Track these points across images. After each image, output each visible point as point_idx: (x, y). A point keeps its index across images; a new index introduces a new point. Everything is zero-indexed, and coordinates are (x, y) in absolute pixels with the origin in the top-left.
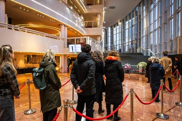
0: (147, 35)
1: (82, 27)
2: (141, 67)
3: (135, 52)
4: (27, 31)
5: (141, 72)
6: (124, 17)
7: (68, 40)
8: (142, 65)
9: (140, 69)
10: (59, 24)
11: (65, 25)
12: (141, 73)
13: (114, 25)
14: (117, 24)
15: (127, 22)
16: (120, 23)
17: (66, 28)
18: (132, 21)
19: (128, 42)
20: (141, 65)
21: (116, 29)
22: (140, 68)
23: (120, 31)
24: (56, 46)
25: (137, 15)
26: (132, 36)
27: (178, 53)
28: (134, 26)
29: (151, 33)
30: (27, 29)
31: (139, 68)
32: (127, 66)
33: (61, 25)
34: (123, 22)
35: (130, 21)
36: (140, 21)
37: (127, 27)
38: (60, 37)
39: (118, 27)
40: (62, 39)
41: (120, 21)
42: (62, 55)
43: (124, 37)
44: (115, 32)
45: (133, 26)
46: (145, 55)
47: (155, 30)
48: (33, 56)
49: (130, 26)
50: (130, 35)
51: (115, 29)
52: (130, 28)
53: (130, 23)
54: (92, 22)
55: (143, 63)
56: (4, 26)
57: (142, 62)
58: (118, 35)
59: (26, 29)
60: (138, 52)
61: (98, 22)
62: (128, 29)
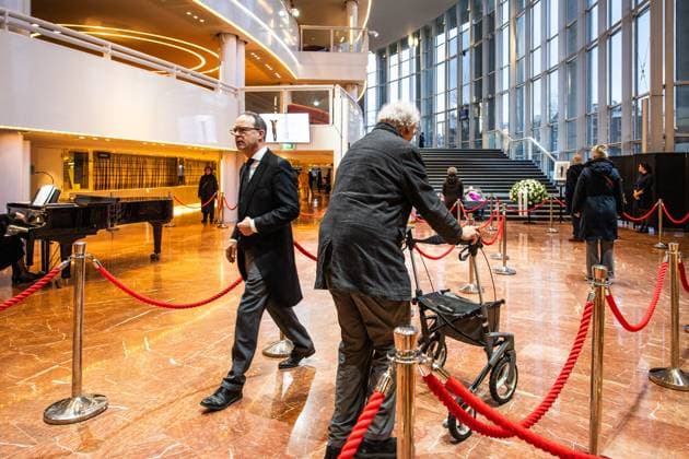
0: (518, 88)
1: (292, 48)
2: (525, 197)
3: (472, 147)
4: (111, 51)
5: (526, 215)
6: (429, 20)
7: (248, 95)
8: (529, 190)
9: (520, 206)
10: (218, 28)
11: (237, 37)
12: (523, 219)
13: (390, 46)
14: (404, 43)
15: (441, 38)
16: (413, 42)
17: (242, 49)
18: (460, 34)
19: (446, 111)
20: (526, 192)
21: (400, 63)
22: (520, 202)
23: (414, 71)
24: (205, 118)
25: (478, 14)
26: (460, 88)
27: (644, 151)
28: (468, 54)
29: (533, 81)
30: (110, 44)
31: (516, 203)
32: (471, 195)
33: (225, 34)
34: (427, 35)
35: (454, 32)
36: (490, 37)
37: (440, 55)
38: (221, 80)
39: (405, 54)
40: (227, 88)
41: (416, 35)
42: (226, 151)
43: (431, 92)
44: (393, 74)
45: (464, 53)
46: (513, 156)
47: (549, 72)
48: (98, 155)
49: (454, 51)
50: (454, 84)
51: (393, 59)
52: (454, 63)
53: (454, 44)
54: (329, 31)
55: (531, 182)
56: (22, 27)
57: (528, 181)
58: (406, 83)
59: (106, 46)
60: (486, 146)
61: (351, 31)
62: (447, 62)
